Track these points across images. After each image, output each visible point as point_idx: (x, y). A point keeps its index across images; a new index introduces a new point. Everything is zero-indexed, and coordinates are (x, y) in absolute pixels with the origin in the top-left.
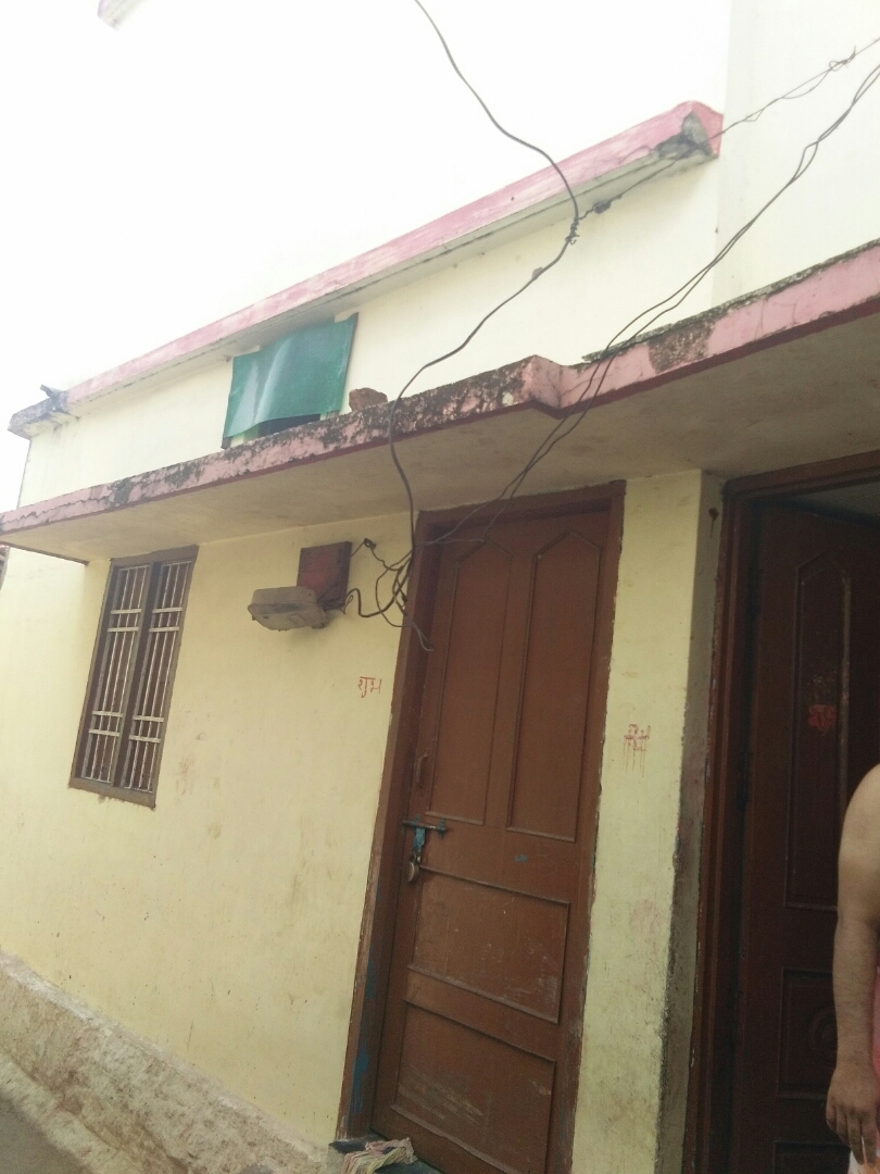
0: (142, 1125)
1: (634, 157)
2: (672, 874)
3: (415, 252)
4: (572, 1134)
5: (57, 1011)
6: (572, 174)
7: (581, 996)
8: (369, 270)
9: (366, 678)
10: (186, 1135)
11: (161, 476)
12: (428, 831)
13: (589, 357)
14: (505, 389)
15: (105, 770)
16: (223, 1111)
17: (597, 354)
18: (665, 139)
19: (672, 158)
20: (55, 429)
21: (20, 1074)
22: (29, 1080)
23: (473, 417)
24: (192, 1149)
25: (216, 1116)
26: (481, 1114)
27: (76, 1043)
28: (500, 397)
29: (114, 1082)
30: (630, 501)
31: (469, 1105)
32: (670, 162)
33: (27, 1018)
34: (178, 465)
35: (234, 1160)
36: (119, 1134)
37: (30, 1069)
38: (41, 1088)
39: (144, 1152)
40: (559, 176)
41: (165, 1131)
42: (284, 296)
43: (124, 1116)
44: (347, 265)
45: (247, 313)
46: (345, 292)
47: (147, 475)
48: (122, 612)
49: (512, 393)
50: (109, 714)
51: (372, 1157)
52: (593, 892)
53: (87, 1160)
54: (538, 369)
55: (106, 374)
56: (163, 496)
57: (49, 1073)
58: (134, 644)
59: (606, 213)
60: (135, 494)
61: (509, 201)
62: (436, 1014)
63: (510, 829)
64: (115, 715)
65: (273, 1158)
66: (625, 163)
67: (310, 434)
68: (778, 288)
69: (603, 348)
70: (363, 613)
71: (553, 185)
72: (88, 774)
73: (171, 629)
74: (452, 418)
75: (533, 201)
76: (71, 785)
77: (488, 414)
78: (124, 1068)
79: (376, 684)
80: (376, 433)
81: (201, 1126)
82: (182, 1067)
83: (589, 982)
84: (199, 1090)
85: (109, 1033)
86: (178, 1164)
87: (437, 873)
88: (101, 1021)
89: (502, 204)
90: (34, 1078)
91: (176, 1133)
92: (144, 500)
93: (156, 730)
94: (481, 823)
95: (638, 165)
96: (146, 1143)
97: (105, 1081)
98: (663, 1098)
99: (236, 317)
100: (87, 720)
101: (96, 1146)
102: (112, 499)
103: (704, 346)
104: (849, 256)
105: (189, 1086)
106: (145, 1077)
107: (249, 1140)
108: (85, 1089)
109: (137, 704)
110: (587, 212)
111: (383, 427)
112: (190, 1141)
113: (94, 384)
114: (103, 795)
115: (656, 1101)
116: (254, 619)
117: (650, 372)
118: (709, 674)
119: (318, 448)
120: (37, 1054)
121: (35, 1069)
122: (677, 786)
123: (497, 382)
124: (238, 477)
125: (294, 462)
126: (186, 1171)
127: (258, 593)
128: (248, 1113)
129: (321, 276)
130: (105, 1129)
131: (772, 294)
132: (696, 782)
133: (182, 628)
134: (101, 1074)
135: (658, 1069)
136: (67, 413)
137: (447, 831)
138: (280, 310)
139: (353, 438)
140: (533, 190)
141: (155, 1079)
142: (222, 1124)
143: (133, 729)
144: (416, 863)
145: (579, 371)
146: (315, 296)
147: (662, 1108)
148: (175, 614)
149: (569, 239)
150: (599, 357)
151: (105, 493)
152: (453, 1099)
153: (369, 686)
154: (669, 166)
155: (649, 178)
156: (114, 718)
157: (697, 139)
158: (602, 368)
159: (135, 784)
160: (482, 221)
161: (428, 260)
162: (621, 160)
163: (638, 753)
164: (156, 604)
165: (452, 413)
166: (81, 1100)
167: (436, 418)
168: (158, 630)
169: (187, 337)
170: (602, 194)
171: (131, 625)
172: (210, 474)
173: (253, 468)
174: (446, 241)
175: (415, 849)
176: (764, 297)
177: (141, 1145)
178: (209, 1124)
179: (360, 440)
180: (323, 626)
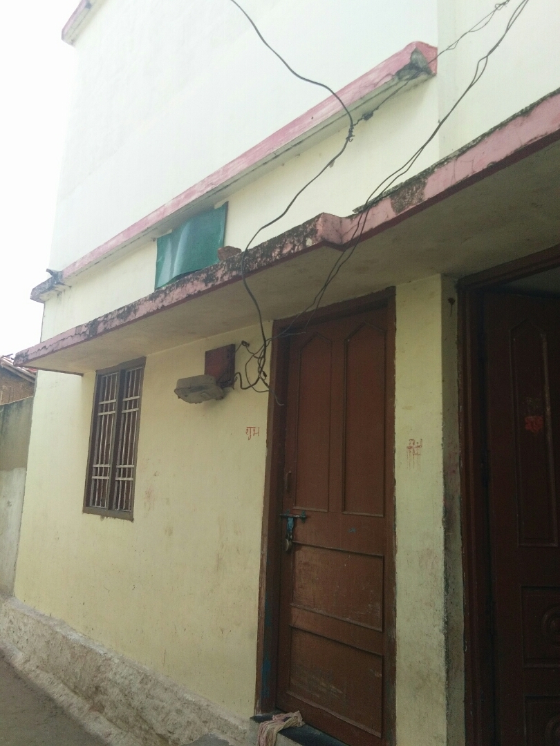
0: (140, 715)
1: (383, 82)
2: (442, 530)
3: (257, 159)
4: (394, 700)
5: (86, 650)
6: (346, 98)
7: (393, 612)
8: (231, 174)
9: (250, 428)
10: (166, 720)
11: (115, 315)
12: (295, 519)
13: (357, 210)
14: (307, 236)
15: (103, 501)
16: (187, 703)
17: (361, 207)
18: (401, 67)
19: (407, 79)
20: (58, 295)
21: (67, 691)
22: (72, 694)
23: (290, 256)
24: (170, 728)
25: (183, 706)
26: (341, 692)
27: (98, 669)
28: (305, 241)
29: (121, 691)
30: (399, 299)
31: (333, 687)
32: (406, 82)
33: (69, 656)
34: (124, 307)
35: (195, 732)
36: (128, 723)
37: (73, 688)
38: (80, 698)
39: (143, 732)
40: (338, 100)
41: (153, 718)
42: (183, 197)
43: (130, 711)
44: (217, 172)
45: (162, 210)
46: (217, 190)
47: (106, 316)
48: (105, 402)
49: (311, 238)
50: (103, 466)
51: (276, 724)
52: (396, 546)
53: (109, 739)
54: (325, 221)
55: (83, 258)
56: (117, 327)
57: (84, 689)
58: (114, 421)
59: (371, 119)
60: (101, 328)
61: (310, 120)
62: (309, 632)
63: (345, 512)
64: (107, 466)
65: (219, 729)
66: (378, 86)
67: (197, 279)
68: (463, 151)
69: (364, 203)
70: (243, 387)
71: (335, 107)
72: (94, 504)
73: (134, 410)
74: (278, 257)
75: (324, 118)
76: (84, 511)
77: (299, 253)
78: (127, 682)
79: (256, 431)
80: (234, 273)
81: (175, 714)
82: (161, 678)
83: (398, 603)
84: (172, 691)
85: (117, 661)
86: (163, 738)
87: (304, 545)
88: (112, 654)
89: (306, 122)
90: (75, 693)
91: (160, 719)
92: (106, 331)
93: (130, 472)
94: (326, 511)
95: (386, 87)
96: (143, 727)
97: (117, 690)
98: (448, 672)
99: (155, 213)
100: (90, 470)
101: (114, 731)
102: (88, 333)
103: (422, 194)
104: (503, 125)
105: (166, 689)
106: (140, 686)
107: (203, 719)
108: (106, 697)
109: (119, 458)
110: (359, 121)
111: (238, 269)
112: (168, 723)
113: (77, 265)
114: (103, 516)
115: (443, 674)
116: (179, 398)
117: (392, 215)
118: (457, 403)
119: (201, 287)
120: (76, 678)
121: (76, 687)
122: (441, 475)
123: (302, 232)
124: (158, 311)
125: (189, 297)
126: (168, 741)
127: (180, 381)
128: (202, 703)
129: (203, 181)
130: (119, 720)
131: (459, 155)
132: (454, 471)
133: (140, 409)
134: (114, 686)
135: (443, 654)
136: (63, 284)
137: (306, 518)
138: (181, 205)
139: (222, 278)
140: (324, 111)
141: (146, 687)
142: (187, 711)
143: (117, 474)
144: (290, 540)
145: (352, 220)
146: (200, 194)
147: (448, 678)
148: (136, 400)
149: (348, 139)
150: (362, 209)
151: (84, 329)
152: (324, 685)
153: (252, 432)
154: (405, 85)
155: (394, 94)
156: (106, 468)
157: (421, 65)
158: (364, 215)
159: (121, 507)
160: (295, 134)
161: (266, 163)
162: (375, 85)
163: (416, 456)
164: (125, 395)
165: (278, 255)
166: (103, 703)
167: (268, 260)
168: (127, 411)
169: (129, 229)
170: (367, 108)
171: (111, 410)
172: (142, 311)
173: (166, 304)
174: (275, 150)
175: (289, 530)
176: (455, 158)
177: (141, 728)
178: (179, 712)
179: (226, 278)
180: (222, 398)
